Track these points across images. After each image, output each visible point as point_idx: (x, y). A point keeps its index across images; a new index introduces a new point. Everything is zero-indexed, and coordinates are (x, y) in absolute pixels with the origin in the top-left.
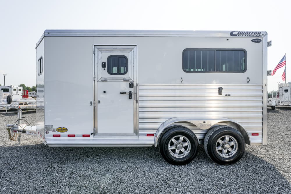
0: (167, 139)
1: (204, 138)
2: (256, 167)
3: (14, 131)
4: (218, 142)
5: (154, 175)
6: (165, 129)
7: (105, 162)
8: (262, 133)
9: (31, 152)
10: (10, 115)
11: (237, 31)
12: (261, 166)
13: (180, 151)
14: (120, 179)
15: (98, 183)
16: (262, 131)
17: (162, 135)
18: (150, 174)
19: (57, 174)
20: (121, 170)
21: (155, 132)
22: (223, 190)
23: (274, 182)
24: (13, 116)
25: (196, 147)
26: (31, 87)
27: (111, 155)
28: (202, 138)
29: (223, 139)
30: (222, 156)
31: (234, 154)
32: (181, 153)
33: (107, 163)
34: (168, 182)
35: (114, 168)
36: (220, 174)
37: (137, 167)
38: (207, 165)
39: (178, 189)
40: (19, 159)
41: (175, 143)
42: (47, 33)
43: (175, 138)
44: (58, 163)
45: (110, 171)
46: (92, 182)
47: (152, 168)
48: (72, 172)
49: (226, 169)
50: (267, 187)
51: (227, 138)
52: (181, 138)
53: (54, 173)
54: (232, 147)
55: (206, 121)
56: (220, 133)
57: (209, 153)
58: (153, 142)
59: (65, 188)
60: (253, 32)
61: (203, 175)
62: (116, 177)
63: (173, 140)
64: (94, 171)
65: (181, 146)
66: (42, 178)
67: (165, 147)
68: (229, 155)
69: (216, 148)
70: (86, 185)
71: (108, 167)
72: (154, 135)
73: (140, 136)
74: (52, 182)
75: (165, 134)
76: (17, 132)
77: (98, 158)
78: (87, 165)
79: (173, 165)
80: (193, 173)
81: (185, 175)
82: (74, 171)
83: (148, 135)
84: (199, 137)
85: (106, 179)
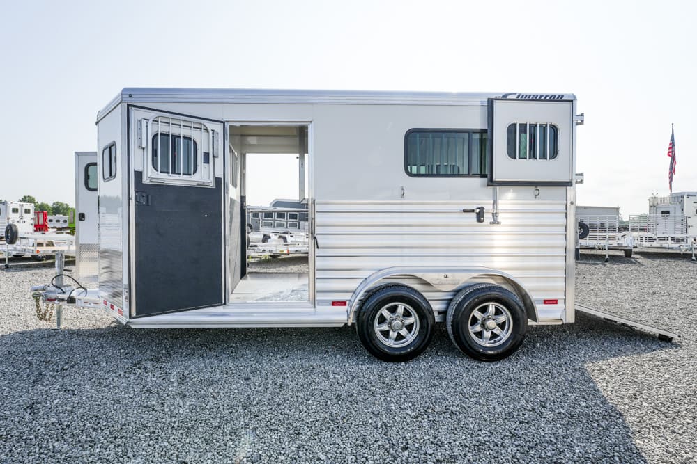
0: (370, 309)
1: (447, 308)
2: (547, 364)
3: (48, 300)
4: (474, 316)
5: (345, 377)
6: (368, 292)
7: (247, 358)
8: (565, 300)
9: (89, 343)
10: (16, 271)
11: (516, 94)
12: (557, 363)
13: (399, 334)
14: (278, 384)
15: (236, 391)
16: (565, 295)
17: (363, 303)
18: (337, 376)
19: (153, 379)
20: (281, 371)
21: (349, 298)
22: (472, 400)
23: (572, 387)
24: (23, 273)
25: (429, 328)
26: (51, 205)
27: (260, 346)
28: (443, 310)
29: (484, 310)
30: (480, 343)
31: (504, 339)
32: (400, 337)
33: (252, 359)
34: (372, 388)
35: (266, 367)
36: (474, 376)
37: (312, 366)
38: (451, 362)
39: (389, 399)
40: (68, 354)
41: (388, 319)
42: (128, 96)
43: (388, 309)
44: (152, 360)
45: (258, 372)
46: (226, 390)
47: (343, 367)
48: (183, 375)
49: (487, 368)
50: (557, 394)
51: (492, 307)
52: (401, 309)
53: (147, 377)
54: (502, 326)
55: (449, 274)
56: (478, 298)
57: (454, 337)
58: (343, 318)
59: (175, 399)
60: (547, 96)
61: (441, 378)
62: (270, 382)
63: (384, 312)
64: (227, 373)
65: (401, 323)
66: (125, 385)
67: (367, 326)
68: (495, 342)
69: (470, 327)
70: (215, 394)
71: (254, 366)
72: (348, 302)
73: (318, 305)
74: (147, 390)
75: (367, 299)
76: (56, 301)
77: (232, 352)
78: (211, 363)
79: (384, 361)
80: (422, 375)
81: (406, 377)
82: (186, 373)
83: (334, 303)
84: (437, 307)
85: (251, 385)
